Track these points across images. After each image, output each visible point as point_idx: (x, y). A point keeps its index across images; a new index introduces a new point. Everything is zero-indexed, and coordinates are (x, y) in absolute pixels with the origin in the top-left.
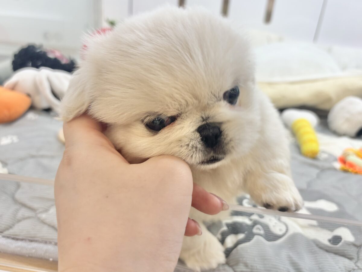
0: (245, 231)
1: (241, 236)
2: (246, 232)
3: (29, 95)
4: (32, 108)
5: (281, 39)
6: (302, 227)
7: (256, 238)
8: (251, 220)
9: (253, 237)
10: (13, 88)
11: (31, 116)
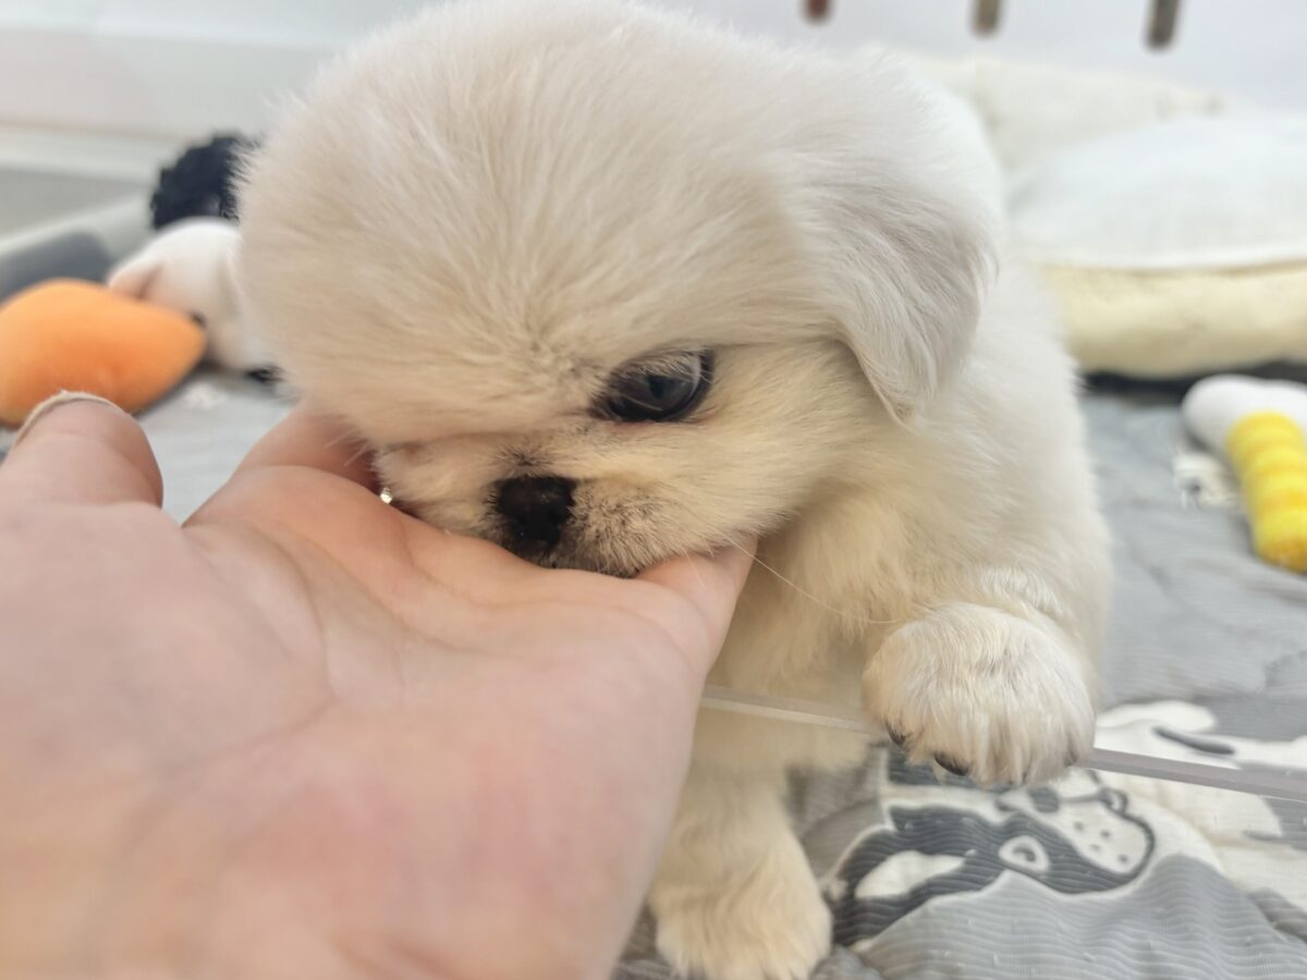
0: (966, 849)
1: (947, 865)
2: (972, 852)
3: (198, 320)
4: (208, 366)
5: (1213, 107)
6: (1219, 841)
7: (1006, 877)
8: (1003, 808)
9: (997, 875)
10: (142, 291)
11: (202, 395)
